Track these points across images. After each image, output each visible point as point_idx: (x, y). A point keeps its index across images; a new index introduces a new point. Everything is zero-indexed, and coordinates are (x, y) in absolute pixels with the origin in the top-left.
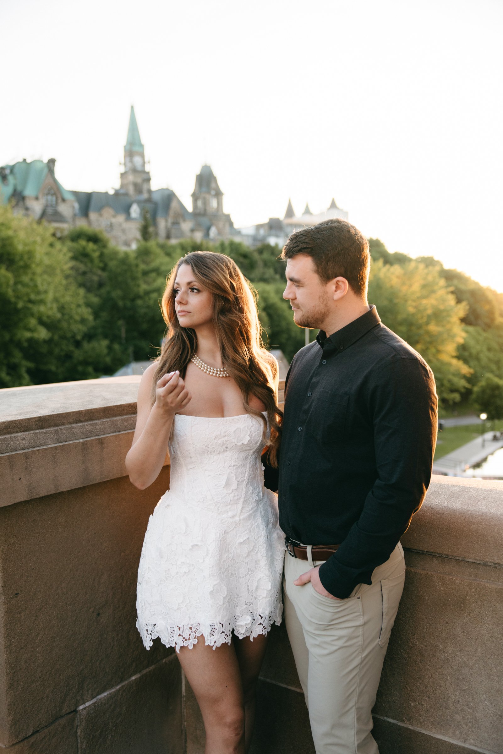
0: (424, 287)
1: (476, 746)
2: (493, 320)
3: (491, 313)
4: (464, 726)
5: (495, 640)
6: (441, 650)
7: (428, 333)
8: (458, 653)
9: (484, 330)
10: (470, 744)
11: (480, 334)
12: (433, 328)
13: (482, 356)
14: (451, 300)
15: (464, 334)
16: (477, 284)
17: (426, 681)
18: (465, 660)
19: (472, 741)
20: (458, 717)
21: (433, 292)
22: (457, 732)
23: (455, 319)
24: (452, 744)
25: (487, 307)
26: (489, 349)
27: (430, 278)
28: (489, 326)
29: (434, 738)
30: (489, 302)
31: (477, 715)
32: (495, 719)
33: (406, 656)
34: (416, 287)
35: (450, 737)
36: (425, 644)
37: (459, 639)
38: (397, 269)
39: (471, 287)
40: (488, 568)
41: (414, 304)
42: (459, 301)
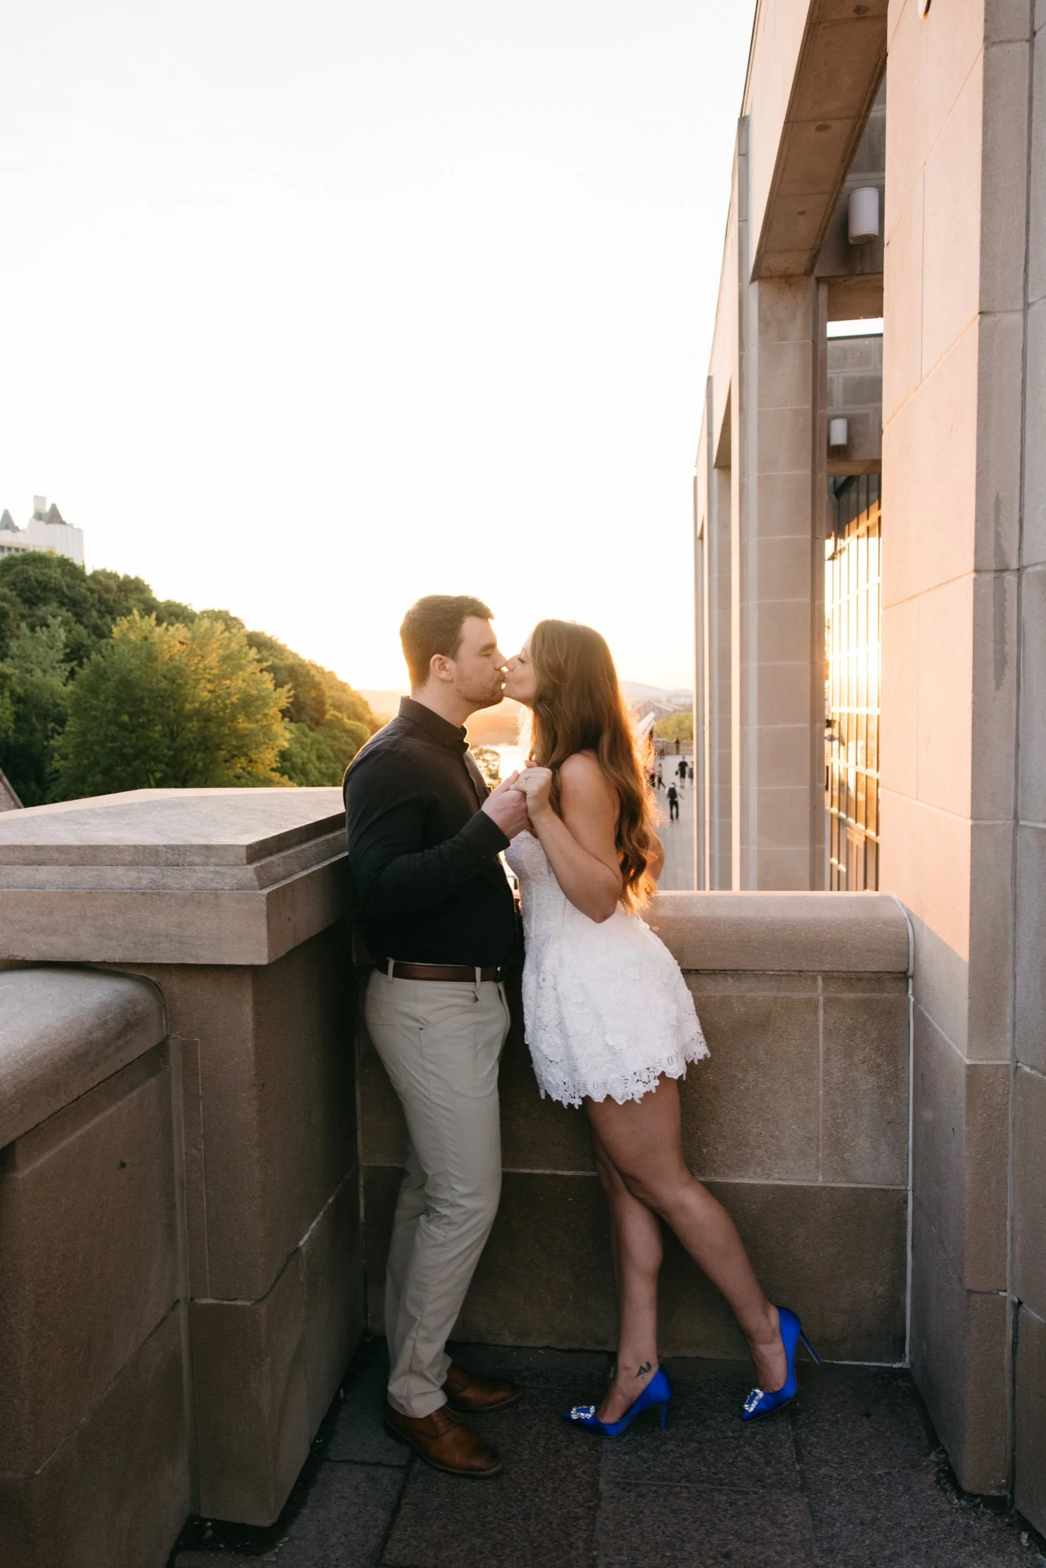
0: (225, 659)
1: (781, 1179)
2: (323, 713)
3: (320, 703)
4: (768, 1161)
5: (803, 1056)
6: (740, 1080)
7: (235, 733)
8: (761, 1080)
9: (312, 730)
10: (774, 1179)
11: (306, 736)
12: (243, 724)
13: (310, 766)
14: (268, 680)
15: (288, 735)
16: (295, 655)
17: (722, 1120)
18: (769, 1085)
19: (776, 1175)
20: (759, 1152)
21: (240, 668)
22: (759, 1170)
23: (274, 711)
24: (752, 1185)
25: (313, 694)
26: (320, 758)
27: (234, 646)
28: (317, 723)
29: (731, 1184)
30: (316, 686)
31: (783, 1144)
32: (803, 1143)
33: (697, 1096)
34: (213, 659)
35: (750, 1178)
36: (720, 1077)
37: (762, 1063)
38: (179, 631)
39: (289, 662)
40: (791, 978)
41: (209, 686)
42: (278, 685)
